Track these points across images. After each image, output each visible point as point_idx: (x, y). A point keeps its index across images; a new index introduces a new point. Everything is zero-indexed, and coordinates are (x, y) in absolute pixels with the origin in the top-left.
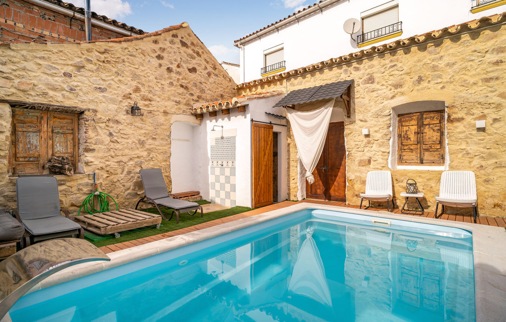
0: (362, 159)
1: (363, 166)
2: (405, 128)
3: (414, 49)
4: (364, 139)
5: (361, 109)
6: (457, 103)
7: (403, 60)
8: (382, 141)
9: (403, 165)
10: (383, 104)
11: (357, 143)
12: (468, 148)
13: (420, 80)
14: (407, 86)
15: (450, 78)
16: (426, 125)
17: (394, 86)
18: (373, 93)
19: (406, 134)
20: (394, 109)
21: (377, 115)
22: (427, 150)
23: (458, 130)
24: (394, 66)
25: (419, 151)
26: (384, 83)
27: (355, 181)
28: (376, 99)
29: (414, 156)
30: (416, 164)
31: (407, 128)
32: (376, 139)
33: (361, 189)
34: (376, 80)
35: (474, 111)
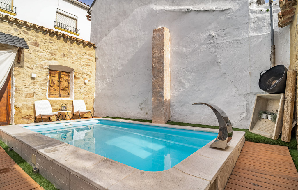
0: (28, 93)
1: (29, 97)
2: (52, 78)
3: (62, 39)
4: (30, 80)
5: (29, 60)
6: (78, 71)
7: (56, 42)
8: (43, 83)
9: (51, 97)
10: (44, 62)
11: (25, 82)
12: (81, 91)
13: (64, 55)
14: (58, 56)
15: (76, 60)
16: (63, 78)
17: (51, 54)
18: (37, 53)
19: (53, 81)
20: (50, 66)
21: (41, 67)
22: (62, 90)
23: (78, 83)
24: (51, 43)
25: (59, 90)
26: (45, 49)
27: (22, 108)
28: (40, 57)
29: (56, 93)
30: (57, 97)
31: (53, 78)
32: (39, 81)
33: (27, 113)
34: (40, 46)
35: (83, 76)
